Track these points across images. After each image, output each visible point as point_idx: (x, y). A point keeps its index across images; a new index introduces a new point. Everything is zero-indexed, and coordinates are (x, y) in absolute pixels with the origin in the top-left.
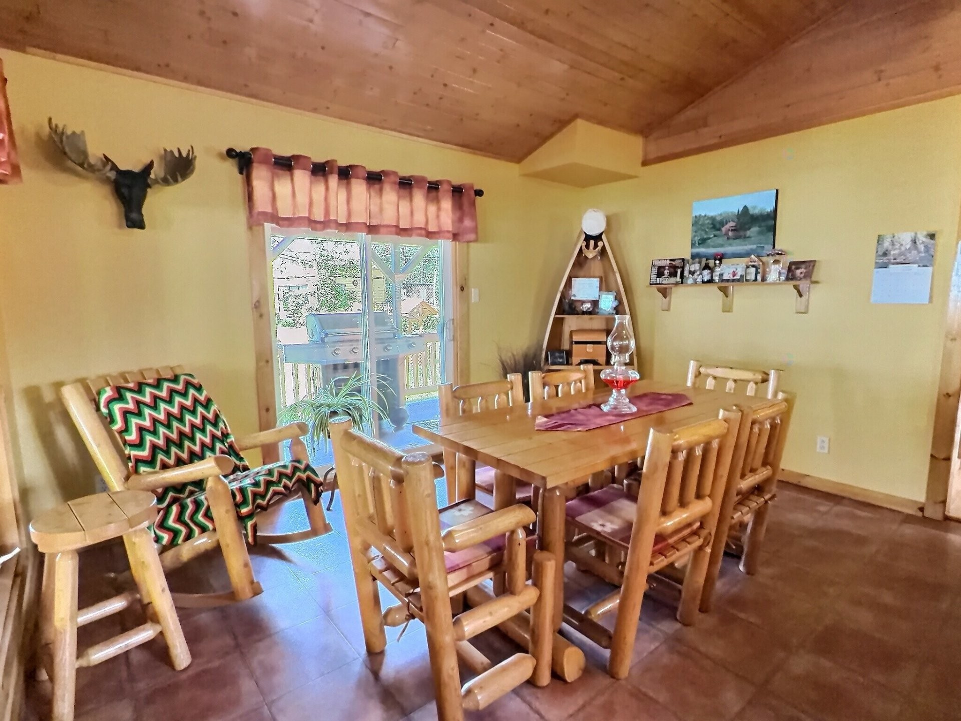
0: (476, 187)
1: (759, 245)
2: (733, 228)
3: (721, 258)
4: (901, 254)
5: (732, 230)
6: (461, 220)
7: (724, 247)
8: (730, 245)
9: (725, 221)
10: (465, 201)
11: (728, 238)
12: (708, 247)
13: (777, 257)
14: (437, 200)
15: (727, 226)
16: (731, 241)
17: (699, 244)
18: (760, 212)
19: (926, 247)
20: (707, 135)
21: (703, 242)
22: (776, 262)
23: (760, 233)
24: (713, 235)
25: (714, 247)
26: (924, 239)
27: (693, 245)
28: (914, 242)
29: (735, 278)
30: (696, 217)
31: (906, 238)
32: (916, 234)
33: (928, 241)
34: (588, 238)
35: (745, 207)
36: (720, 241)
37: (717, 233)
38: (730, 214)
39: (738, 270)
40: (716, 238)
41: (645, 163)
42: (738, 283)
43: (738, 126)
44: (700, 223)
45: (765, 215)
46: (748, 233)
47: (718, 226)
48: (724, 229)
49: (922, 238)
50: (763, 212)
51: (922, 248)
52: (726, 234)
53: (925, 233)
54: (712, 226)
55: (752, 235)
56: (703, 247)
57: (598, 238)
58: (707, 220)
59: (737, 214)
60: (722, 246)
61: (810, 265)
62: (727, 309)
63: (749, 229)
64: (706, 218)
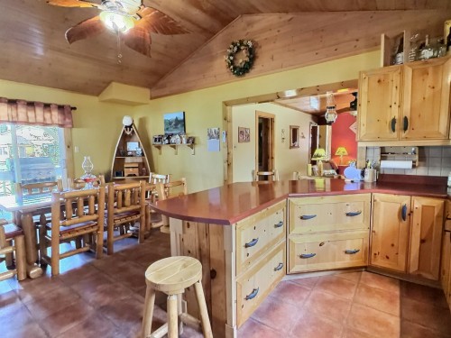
0: (72, 106)
1: (181, 131)
3: (172, 135)
4: (212, 135)
6: (65, 119)
8: (174, 130)
9: (172, 122)
10: (66, 112)
11: (173, 128)
13: (184, 135)
14: (50, 111)
15: (173, 124)
18: (180, 119)
19: (217, 133)
20: (166, 91)
21: (167, 129)
22: (184, 137)
23: (181, 127)
24: (169, 127)
25: (170, 131)
27: (165, 130)
28: (215, 131)
31: (213, 130)
33: (218, 131)
34: (126, 127)
35: (177, 117)
36: (171, 129)
38: (173, 119)
41: (151, 99)
43: (175, 88)
44: (166, 122)
45: (182, 120)
46: (178, 126)
47: (170, 123)
52: (173, 126)
53: (217, 128)
57: (130, 127)
59: (175, 119)
60: (172, 131)
61: (193, 138)
62: (176, 154)
64: (167, 120)
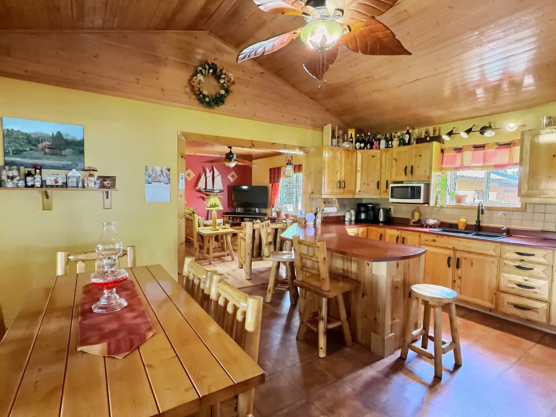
1: (73, 162)
2: (49, 146)
3: (40, 168)
4: (156, 177)
5: (48, 148)
7: (42, 160)
8: (48, 159)
9: (40, 139)
11: (45, 154)
12: (25, 157)
13: (92, 172)
15: (44, 144)
16: (48, 156)
17: (13, 154)
18: (72, 139)
19: (166, 174)
21: (18, 153)
22: (91, 175)
23: (74, 154)
24: (29, 149)
25: (31, 158)
26: (166, 171)
27: (6, 154)
28: (162, 171)
29: (57, 184)
30: (8, 130)
31: (158, 169)
32: (162, 168)
33: (168, 172)
35: (59, 133)
36: (37, 154)
37: (33, 147)
38: (45, 135)
39: (59, 178)
40: (32, 151)
42: (61, 189)
44: (14, 136)
45: (77, 142)
46: (64, 152)
47: (34, 142)
48: (40, 146)
49: (165, 170)
50: (75, 140)
51: (165, 175)
52: (43, 149)
53: (166, 168)
54: (27, 141)
55: (67, 154)
56: (19, 157)
58: (21, 135)
59: (51, 136)
60: (39, 158)
61: (113, 179)
62: (47, 208)
63: (64, 149)
64: (20, 133)
